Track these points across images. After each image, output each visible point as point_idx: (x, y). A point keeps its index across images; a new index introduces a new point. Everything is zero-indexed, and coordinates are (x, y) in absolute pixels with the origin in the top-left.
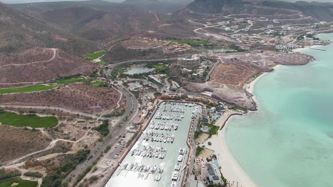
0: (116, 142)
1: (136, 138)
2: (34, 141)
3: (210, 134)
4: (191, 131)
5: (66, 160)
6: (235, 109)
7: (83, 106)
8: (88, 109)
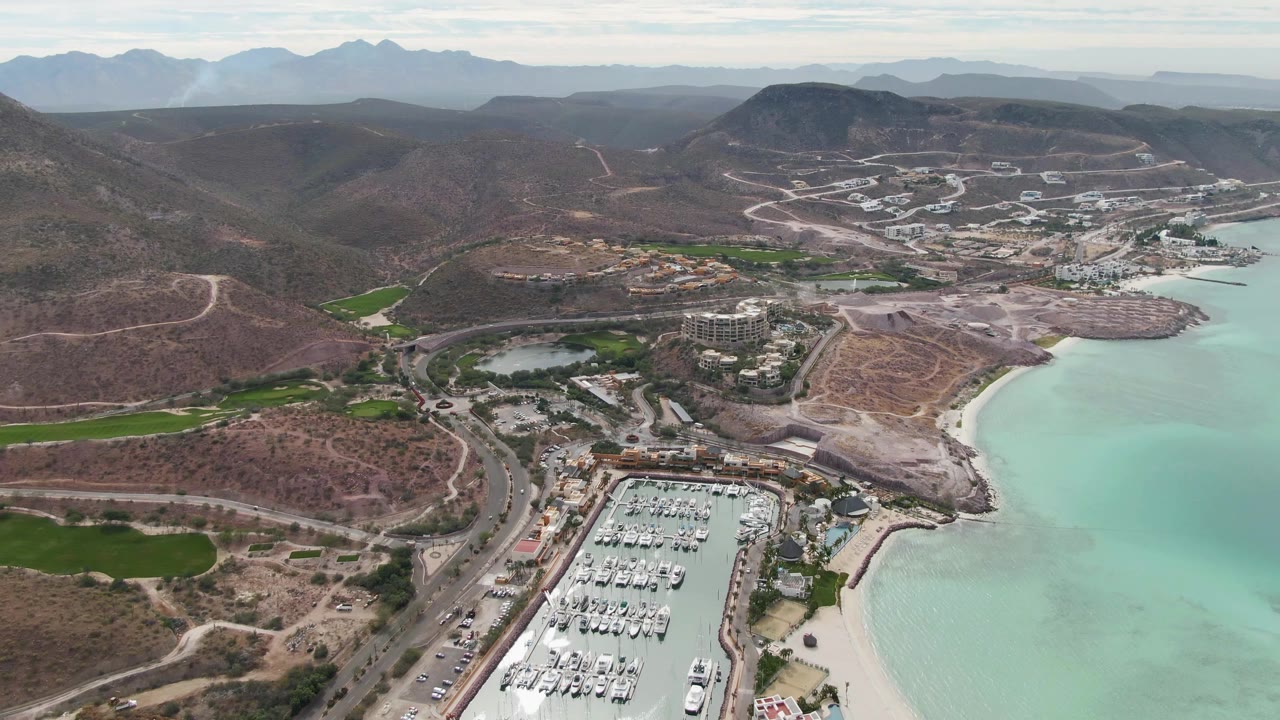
0: (439, 635)
1: (518, 620)
2: (116, 630)
3: (809, 602)
4: (735, 590)
5: (242, 706)
6: (908, 507)
7: (317, 494)
8: (333, 504)
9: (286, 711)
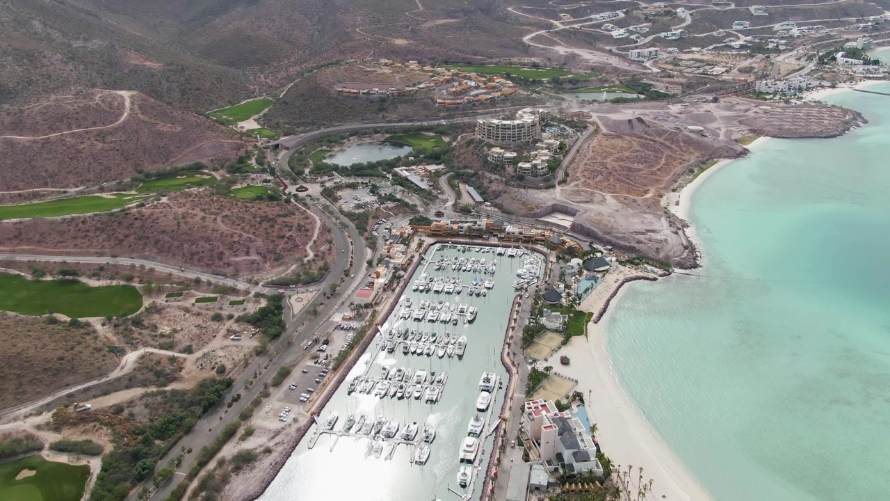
0: (304, 356)
1: (359, 346)
2: (75, 355)
3: (565, 333)
4: (513, 324)
5: (168, 406)
6: (638, 264)
7: (212, 256)
8: (224, 264)
9: (199, 410)
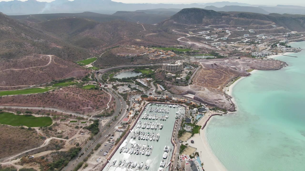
0: (105, 140)
1: (124, 137)
2: (29, 139)
3: (192, 133)
4: (175, 130)
5: (59, 157)
6: (216, 110)
7: (76, 107)
8: (80, 110)
9: (70, 158)
